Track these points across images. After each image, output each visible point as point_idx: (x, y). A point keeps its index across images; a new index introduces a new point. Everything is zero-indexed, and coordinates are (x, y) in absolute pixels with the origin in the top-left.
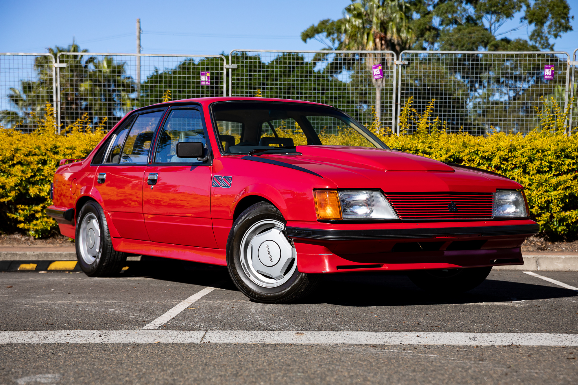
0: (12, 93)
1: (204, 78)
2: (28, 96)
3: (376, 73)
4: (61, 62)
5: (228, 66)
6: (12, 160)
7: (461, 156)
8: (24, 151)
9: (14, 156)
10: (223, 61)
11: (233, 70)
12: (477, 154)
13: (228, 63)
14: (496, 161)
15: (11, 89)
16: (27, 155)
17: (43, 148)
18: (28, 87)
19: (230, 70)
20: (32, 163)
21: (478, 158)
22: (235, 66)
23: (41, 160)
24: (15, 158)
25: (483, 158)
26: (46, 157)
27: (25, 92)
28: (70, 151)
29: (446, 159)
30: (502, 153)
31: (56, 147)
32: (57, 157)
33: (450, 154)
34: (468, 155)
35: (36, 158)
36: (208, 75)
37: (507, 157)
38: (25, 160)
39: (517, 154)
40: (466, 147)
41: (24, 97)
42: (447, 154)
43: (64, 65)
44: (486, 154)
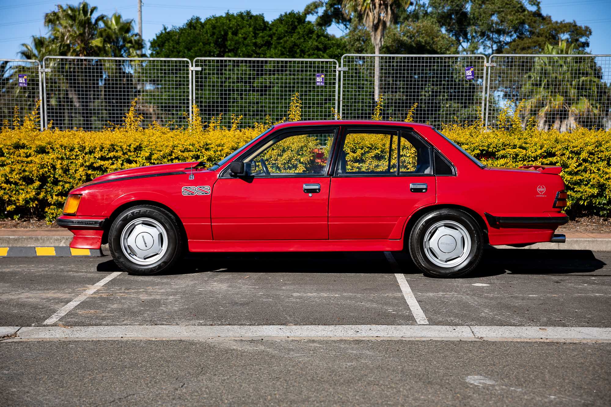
0: (24, 49)
1: (319, 79)
2: (40, 52)
3: (469, 74)
4: (196, 66)
5: (340, 69)
6: (171, 155)
7: (553, 151)
8: (180, 147)
9: (172, 152)
10: (336, 64)
11: (344, 72)
12: (567, 149)
13: (340, 66)
14: (584, 155)
15: (23, 45)
16: (183, 152)
17: (197, 145)
18: (40, 43)
19: (342, 72)
20: (187, 158)
21: (568, 152)
22: (346, 69)
23: (194, 155)
24: (173, 154)
25: (572, 152)
26: (199, 153)
27: (36, 48)
28: (220, 148)
29: (541, 154)
30: (590, 148)
31: (207, 145)
32: (208, 153)
33: (544, 149)
34: (560, 150)
35: (191, 154)
36: (323, 76)
37: (593, 151)
38: (182, 155)
39: (602, 149)
40: (558, 143)
41: (35, 52)
42: (541, 149)
43: (199, 69)
44: (575, 149)
